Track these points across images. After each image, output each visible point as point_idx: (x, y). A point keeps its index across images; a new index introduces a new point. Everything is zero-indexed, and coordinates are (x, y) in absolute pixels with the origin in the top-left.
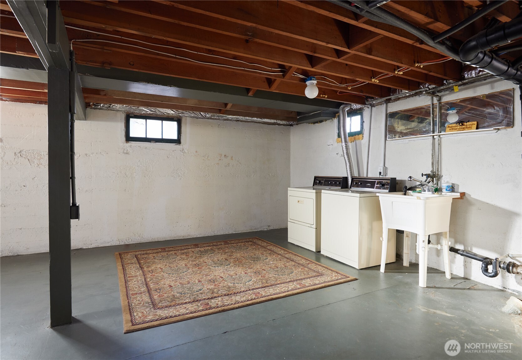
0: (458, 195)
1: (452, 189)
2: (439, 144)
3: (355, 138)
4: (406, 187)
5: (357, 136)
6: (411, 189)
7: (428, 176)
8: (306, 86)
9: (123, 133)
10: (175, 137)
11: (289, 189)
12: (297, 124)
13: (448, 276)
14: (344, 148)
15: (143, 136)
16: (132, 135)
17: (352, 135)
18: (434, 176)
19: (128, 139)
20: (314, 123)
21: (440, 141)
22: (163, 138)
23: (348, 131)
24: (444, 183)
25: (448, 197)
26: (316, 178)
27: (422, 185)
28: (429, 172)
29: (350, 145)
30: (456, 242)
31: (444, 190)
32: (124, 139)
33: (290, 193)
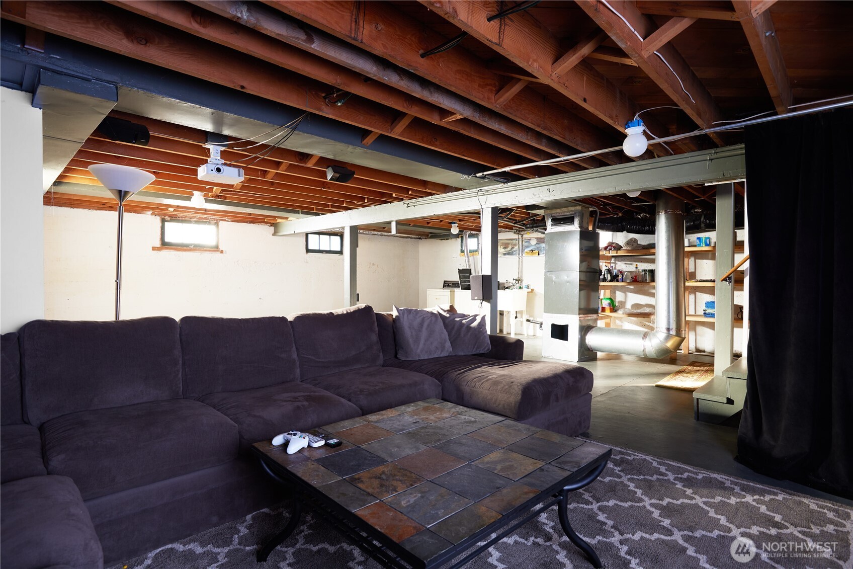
0: (530, 290)
1: (528, 287)
2: (522, 262)
3: (473, 254)
4: (505, 287)
5: (474, 253)
6: (507, 288)
7: (516, 280)
8: (451, 227)
9: (305, 247)
10: (339, 249)
11: (428, 290)
12: (426, 238)
13: (526, 335)
14: (467, 261)
15: (317, 248)
16: (310, 247)
17: (471, 251)
18: (518, 280)
19: (308, 251)
20: (441, 240)
21: (522, 260)
22: (331, 250)
23: (469, 249)
24: (524, 285)
25: (525, 291)
26: (445, 282)
27: (513, 285)
28: (517, 278)
29: (471, 259)
30: (530, 317)
31: (524, 288)
32: (305, 251)
33: (428, 293)
